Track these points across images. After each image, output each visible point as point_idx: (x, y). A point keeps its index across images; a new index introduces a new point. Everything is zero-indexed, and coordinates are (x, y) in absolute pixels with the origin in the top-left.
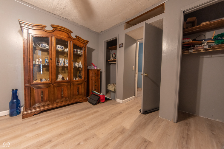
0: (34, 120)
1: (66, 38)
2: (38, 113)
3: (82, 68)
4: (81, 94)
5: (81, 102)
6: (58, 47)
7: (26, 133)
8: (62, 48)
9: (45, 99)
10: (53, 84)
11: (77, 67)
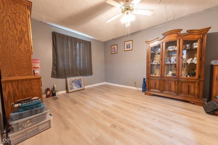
0: (148, 97)
1: (175, 38)
2: (152, 95)
3: (196, 64)
4: (193, 94)
5: (191, 103)
6: (169, 48)
7: (141, 100)
8: (173, 48)
9: (157, 88)
10: (162, 78)
11: (188, 63)
